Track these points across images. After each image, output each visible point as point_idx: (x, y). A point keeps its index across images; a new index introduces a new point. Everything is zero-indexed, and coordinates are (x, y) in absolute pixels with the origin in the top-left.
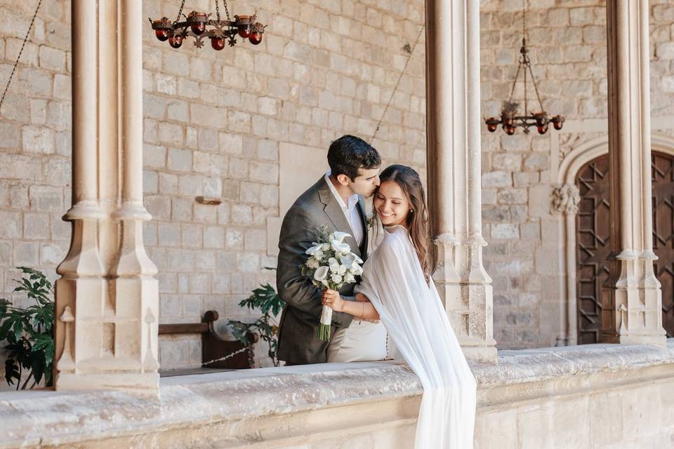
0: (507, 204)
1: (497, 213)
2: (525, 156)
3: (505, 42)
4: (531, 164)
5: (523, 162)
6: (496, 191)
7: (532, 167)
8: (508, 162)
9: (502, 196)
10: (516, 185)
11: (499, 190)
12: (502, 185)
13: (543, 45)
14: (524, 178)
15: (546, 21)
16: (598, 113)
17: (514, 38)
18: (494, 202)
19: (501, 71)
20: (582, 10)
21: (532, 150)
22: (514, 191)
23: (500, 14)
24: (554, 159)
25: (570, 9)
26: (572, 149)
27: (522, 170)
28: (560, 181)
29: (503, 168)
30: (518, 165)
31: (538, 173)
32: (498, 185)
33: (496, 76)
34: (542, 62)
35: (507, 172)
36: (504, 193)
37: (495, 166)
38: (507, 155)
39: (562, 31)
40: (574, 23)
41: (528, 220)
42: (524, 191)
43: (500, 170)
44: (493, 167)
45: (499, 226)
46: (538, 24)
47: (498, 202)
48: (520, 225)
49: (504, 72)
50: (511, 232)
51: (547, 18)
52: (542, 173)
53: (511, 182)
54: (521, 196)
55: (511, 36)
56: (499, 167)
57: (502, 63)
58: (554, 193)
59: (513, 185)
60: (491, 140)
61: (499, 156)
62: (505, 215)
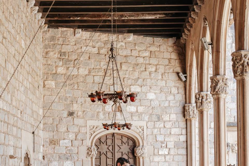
0: (70, 153)
1: (66, 157)
2: (77, 134)
3: (69, 87)
4: (79, 137)
5: (76, 136)
6: (65, 148)
7: (79, 138)
8: (70, 136)
9: (68, 150)
10: (73, 146)
11: (66, 147)
12: (68, 145)
13: (84, 89)
14: (76, 143)
15: (85, 80)
16: (104, 118)
17: (73, 85)
18: (65, 152)
19: (67, 99)
20: (98, 77)
21: (79, 131)
22: (72, 148)
23: (67, 75)
24: (88, 136)
25: (94, 76)
26: (94, 132)
27: (75, 140)
28: (90, 145)
29: (68, 138)
30: (74, 137)
31: (82, 141)
32: (66, 145)
33: (65, 101)
34: (83, 96)
35: (70, 140)
36: (68, 148)
37: (65, 138)
38: (70, 133)
39: (91, 84)
40: (95, 81)
41: (78, 160)
42: (76, 148)
43: (67, 139)
44: (64, 138)
45: (66, 162)
46: (82, 81)
47: (66, 152)
48: (74, 162)
49: (68, 99)
50: (71, 165)
51: (85, 78)
52: (83, 141)
53: (71, 144)
54: (75, 150)
55: (72, 84)
56: (66, 138)
57: (68, 95)
58: (88, 149)
59: (72, 145)
60: (64, 126)
61: (66, 133)
62: (69, 158)
